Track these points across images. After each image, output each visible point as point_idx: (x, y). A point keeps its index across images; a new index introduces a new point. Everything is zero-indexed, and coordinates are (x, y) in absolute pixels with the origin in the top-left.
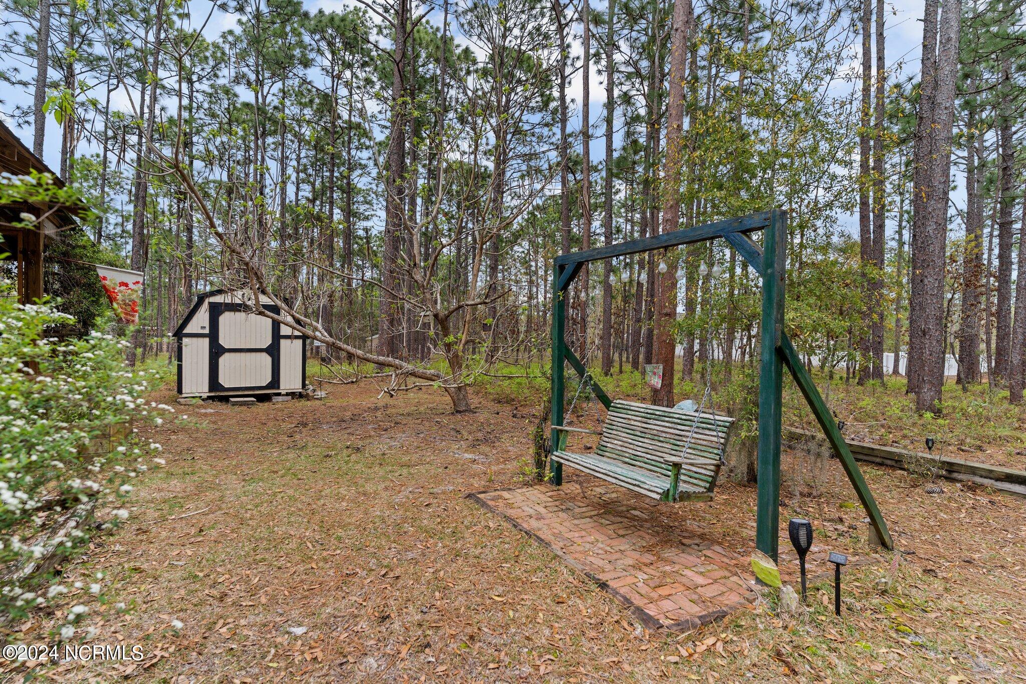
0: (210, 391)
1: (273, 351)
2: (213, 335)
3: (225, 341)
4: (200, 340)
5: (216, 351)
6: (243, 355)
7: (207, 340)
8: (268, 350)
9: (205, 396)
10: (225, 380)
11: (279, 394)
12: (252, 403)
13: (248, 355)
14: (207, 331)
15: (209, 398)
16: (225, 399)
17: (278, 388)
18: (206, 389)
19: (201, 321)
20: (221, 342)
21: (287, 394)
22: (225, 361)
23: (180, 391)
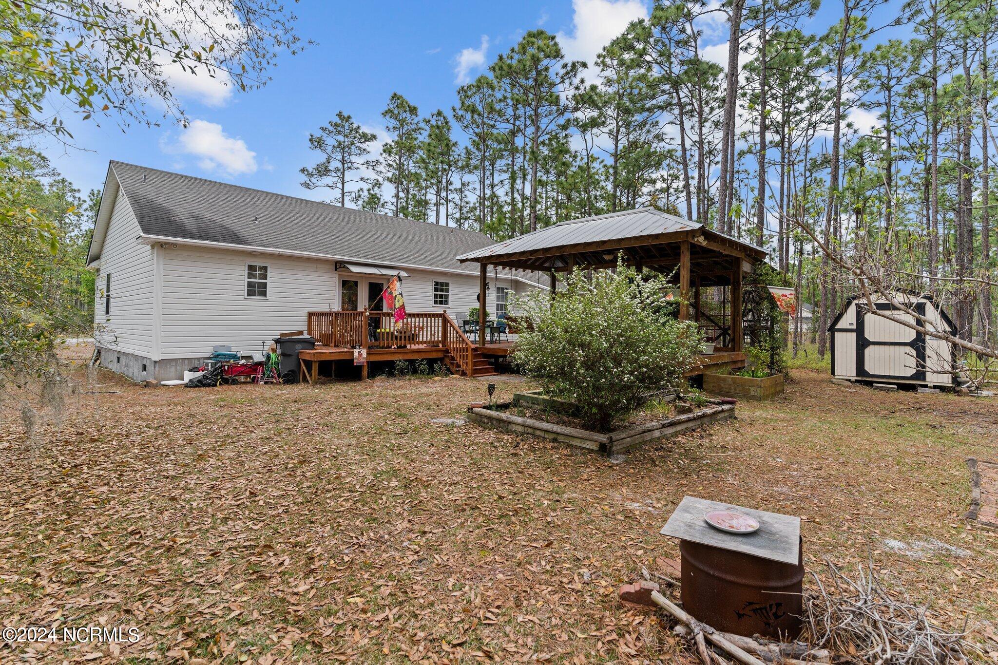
0: (857, 375)
1: (918, 344)
2: (860, 329)
3: (869, 335)
4: (849, 334)
5: (862, 344)
6: (887, 347)
7: (854, 335)
8: (911, 344)
9: (853, 379)
10: (870, 367)
11: (926, 386)
12: (893, 390)
13: (892, 347)
14: (854, 327)
15: (857, 381)
16: (870, 384)
17: (924, 380)
18: (854, 373)
19: (849, 319)
20: (867, 336)
21: (935, 387)
22: (869, 351)
23: (833, 373)
